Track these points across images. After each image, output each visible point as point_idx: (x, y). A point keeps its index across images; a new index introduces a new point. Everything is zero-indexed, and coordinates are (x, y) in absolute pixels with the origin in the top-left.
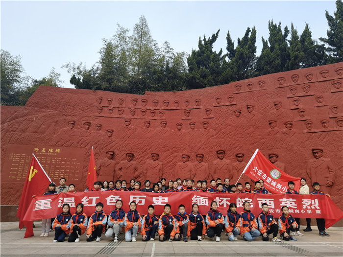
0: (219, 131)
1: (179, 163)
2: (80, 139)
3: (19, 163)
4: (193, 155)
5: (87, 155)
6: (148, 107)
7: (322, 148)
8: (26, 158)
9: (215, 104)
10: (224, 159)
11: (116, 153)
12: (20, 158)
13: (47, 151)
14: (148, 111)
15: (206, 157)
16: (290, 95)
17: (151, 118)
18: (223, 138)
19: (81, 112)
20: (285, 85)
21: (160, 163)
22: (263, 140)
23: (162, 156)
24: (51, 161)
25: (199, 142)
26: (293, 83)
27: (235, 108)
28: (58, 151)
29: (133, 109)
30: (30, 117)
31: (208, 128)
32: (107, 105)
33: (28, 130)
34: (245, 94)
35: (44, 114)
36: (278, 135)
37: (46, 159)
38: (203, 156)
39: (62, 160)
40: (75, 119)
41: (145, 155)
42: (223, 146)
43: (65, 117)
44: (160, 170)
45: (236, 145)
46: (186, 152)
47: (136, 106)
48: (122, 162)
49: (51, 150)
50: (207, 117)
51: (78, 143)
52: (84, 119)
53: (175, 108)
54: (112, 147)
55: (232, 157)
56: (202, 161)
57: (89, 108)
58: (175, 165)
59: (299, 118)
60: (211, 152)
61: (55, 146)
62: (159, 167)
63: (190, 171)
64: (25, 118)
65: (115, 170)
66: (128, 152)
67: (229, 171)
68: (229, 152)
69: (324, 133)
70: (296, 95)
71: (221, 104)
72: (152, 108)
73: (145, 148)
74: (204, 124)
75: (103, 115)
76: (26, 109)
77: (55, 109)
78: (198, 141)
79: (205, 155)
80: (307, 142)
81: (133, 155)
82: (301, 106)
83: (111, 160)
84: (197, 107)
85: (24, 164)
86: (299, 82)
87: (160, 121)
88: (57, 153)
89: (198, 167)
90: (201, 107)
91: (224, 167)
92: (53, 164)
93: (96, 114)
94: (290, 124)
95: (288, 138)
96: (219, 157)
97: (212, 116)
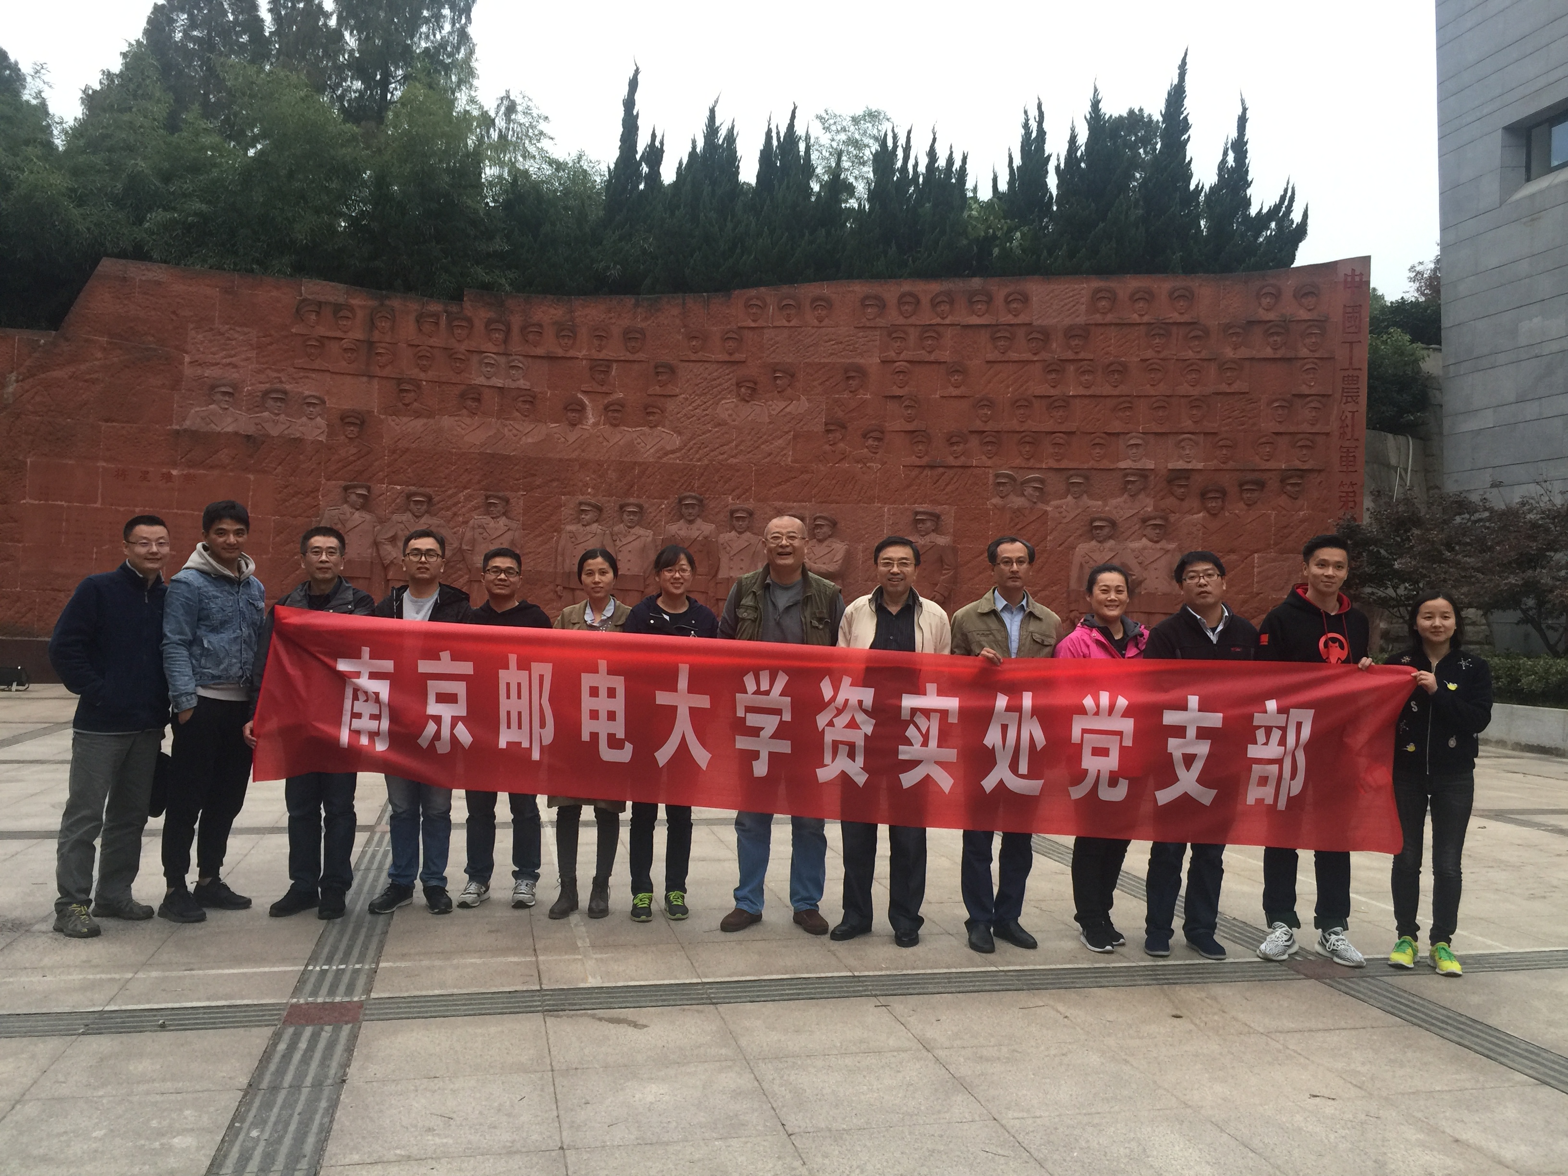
0: (691, 439)
1: (569, 528)
5: (283, 495)
6: (473, 344)
7: (938, 509)
9: (685, 353)
10: (699, 521)
14: (475, 360)
16: (889, 354)
19: (252, 353)
20: (880, 322)
22: (806, 477)
24: (172, 510)
26: (902, 320)
29: (424, 350)
31: (659, 427)
32: (339, 334)
34: (772, 333)
38: (640, 511)
40: (233, 376)
41: (467, 500)
42: (699, 483)
43: (200, 371)
44: (513, 544)
45: (732, 484)
47: (436, 341)
48: (396, 517)
50: (657, 390)
52: (262, 377)
53: (560, 353)
56: (637, 523)
57: (275, 342)
59: (900, 424)
60: (665, 498)
61: (181, 465)
64: (70, 369)
65: (376, 545)
66: (413, 488)
67: (710, 556)
68: (713, 504)
69: (950, 472)
70: (903, 356)
71: (701, 355)
72: (488, 347)
73: (466, 478)
74: (649, 413)
75: (325, 365)
76: (65, 339)
79: (646, 506)
82: (909, 391)
83: (362, 513)
84: (631, 357)
86: (915, 319)
89: (625, 541)
90: (641, 357)
93: (302, 362)
94: (876, 438)
95: (866, 477)
96: (683, 516)
97: (674, 389)
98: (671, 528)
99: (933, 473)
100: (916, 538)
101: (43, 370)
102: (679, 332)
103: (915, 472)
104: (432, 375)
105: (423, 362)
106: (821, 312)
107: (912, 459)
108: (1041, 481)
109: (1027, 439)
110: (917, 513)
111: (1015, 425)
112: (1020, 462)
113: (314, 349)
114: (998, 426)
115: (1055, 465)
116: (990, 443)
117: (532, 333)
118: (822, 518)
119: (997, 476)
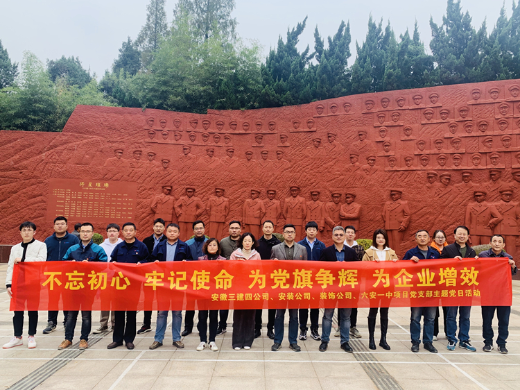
0: (295, 163)
1: (247, 200)
2: (131, 171)
3: (64, 199)
4: (264, 190)
5: (140, 190)
7: (401, 190)
8: (71, 194)
9: (292, 129)
11: (174, 187)
12: (65, 194)
13: (94, 186)
14: (212, 136)
15: (279, 193)
16: (377, 124)
17: (214, 144)
18: (298, 172)
20: (373, 110)
21: (226, 199)
23: (228, 192)
24: (100, 197)
25: (271, 176)
26: (383, 109)
27: (314, 136)
28: (107, 185)
29: (193, 133)
30: (70, 145)
31: (282, 159)
32: (161, 129)
33: (70, 160)
34: (327, 118)
35: (86, 141)
36: (358, 172)
37: (94, 195)
38: (275, 193)
39: (112, 196)
41: (209, 190)
42: (298, 181)
44: (226, 207)
45: (312, 181)
47: (197, 130)
48: (181, 198)
49: (99, 185)
50: (281, 145)
51: (129, 176)
52: (133, 146)
53: (244, 132)
54: (169, 181)
55: (307, 195)
56: (274, 198)
57: (138, 132)
58: (243, 202)
59: (382, 153)
60: (284, 187)
62: (224, 204)
63: (260, 209)
64: (65, 146)
65: (174, 208)
68: (304, 189)
69: (406, 173)
70: (384, 124)
71: (298, 130)
72: (216, 131)
73: (208, 182)
74: (278, 154)
75: (156, 141)
76: (64, 135)
77: (98, 134)
79: (277, 191)
80: (388, 182)
81: (194, 190)
82: (387, 139)
83: (168, 196)
84: (271, 132)
85: (70, 201)
88: (105, 187)
89: (269, 205)
90: (275, 131)
91: (297, 206)
92: (102, 201)
93: (148, 140)
94: (372, 160)
95: (368, 176)
96: (292, 195)
97: (287, 144)
98: (287, 200)
99: (399, 173)
100: (392, 202)
101: (56, 146)
102: (290, 121)
103: (390, 174)
104: (196, 143)
105: (192, 138)
106: (348, 108)
107: (389, 168)
108: (450, 176)
109: (442, 157)
110: (392, 191)
111: (436, 151)
112: (439, 167)
113: (152, 134)
114: (428, 152)
115: (456, 168)
116: (424, 160)
117: (233, 125)
118: (349, 194)
119: (428, 174)
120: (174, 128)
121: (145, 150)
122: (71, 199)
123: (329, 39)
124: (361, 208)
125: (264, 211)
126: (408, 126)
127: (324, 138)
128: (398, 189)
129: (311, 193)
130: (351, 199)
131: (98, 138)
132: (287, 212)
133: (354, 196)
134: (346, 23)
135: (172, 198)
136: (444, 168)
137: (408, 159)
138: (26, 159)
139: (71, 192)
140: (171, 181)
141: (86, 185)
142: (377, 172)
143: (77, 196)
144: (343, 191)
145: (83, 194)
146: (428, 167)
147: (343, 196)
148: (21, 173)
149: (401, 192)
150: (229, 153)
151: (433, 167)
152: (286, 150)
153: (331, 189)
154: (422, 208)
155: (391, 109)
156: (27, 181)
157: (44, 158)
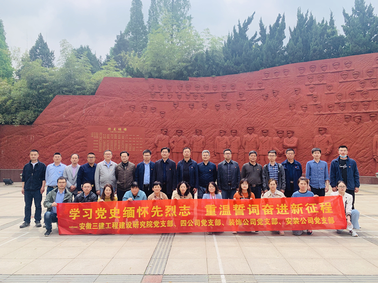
0: (250, 111)
1: (217, 137)
2: (140, 120)
3: (98, 139)
4: (228, 130)
5: (147, 132)
6: (191, 91)
7: (326, 127)
9: (247, 88)
10: (253, 133)
12: (99, 136)
13: (117, 130)
14: (192, 95)
15: (239, 132)
16: (308, 83)
17: (194, 100)
18: (252, 117)
19: (138, 98)
20: (304, 74)
21: (203, 137)
22: (283, 120)
23: (204, 132)
24: (121, 137)
25: (233, 121)
26: (311, 73)
27: (263, 92)
28: (125, 129)
29: (179, 94)
30: (100, 104)
31: (241, 109)
32: (159, 91)
33: (101, 114)
34: (272, 80)
35: (111, 100)
36: (295, 116)
37: (117, 136)
38: (236, 132)
39: (129, 137)
40: (134, 103)
41: (191, 131)
42: (252, 123)
43: (127, 103)
44: (203, 142)
45: (262, 123)
46: (223, 128)
47: (182, 91)
48: (174, 136)
49: (120, 129)
52: (141, 103)
53: (214, 92)
54: (165, 125)
55: (259, 132)
56: (236, 135)
57: (144, 94)
58: (215, 138)
59: (312, 103)
60: (243, 128)
61: (122, 126)
62: (202, 140)
63: (227, 143)
64: (97, 104)
65: (169, 143)
66: (178, 129)
67: (256, 143)
68: (257, 129)
69: (329, 115)
70: (312, 83)
71: (252, 89)
72: (195, 91)
73: (190, 125)
74: (238, 106)
75: (156, 99)
76: (96, 97)
77: (118, 96)
78: (233, 119)
79: (238, 130)
80: (316, 122)
81: (182, 131)
82: (315, 93)
83: (166, 136)
84: (232, 91)
86: (315, 72)
87: (202, 103)
88: (124, 131)
89: (232, 140)
90: (235, 90)
91: (253, 140)
92: (123, 140)
93: (150, 99)
94: (305, 107)
95: (303, 119)
96: (248, 132)
97: (244, 98)
98: (245, 136)
99: (324, 116)
100: (320, 135)
101: (91, 105)
102: (245, 83)
103: (318, 116)
104: (181, 100)
105: (179, 96)
106: (286, 73)
107: (317, 113)
108: (361, 117)
109: (355, 104)
110: (319, 128)
111: (350, 100)
112: (353, 111)
113: (153, 95)
114: (344, 101)
115: (365, 111)
116: (342, 106)
117: (206, 87)
118: (290, 131)
119: (345, 116)
120: (167, 91)
121: (149, 106)
122: (103, 139)
123: (270, 26)
124: (298, 140)
125: (229, 144)
126: (329, 84)
127: (270, 94)
128: (324, 127)
129: (262, 131)
130: (291, 134)
131: (119, 99)
132: (245, 144)
133: (293, 132)
134: (282, 16)
135: (167, 137)
136: (356, 111)
137: (330, 106)
138: (73, 113)
139: (102, 134)
140: (166, 126)
141: (112, 130)
142: (309, 116)
143: (106, 137)
144: (285, 130)
145: (110, 136)
146: (345, 111)
147: (285, 132)
148: (70, 123)
149: (326, 129)
150: (204, 106)
151: (349, 111)
152: (243, 103)
153: (276, 128)
154: (341, 139)
155: (317, 72)
156: (74, 128)
157: (84, 112)
